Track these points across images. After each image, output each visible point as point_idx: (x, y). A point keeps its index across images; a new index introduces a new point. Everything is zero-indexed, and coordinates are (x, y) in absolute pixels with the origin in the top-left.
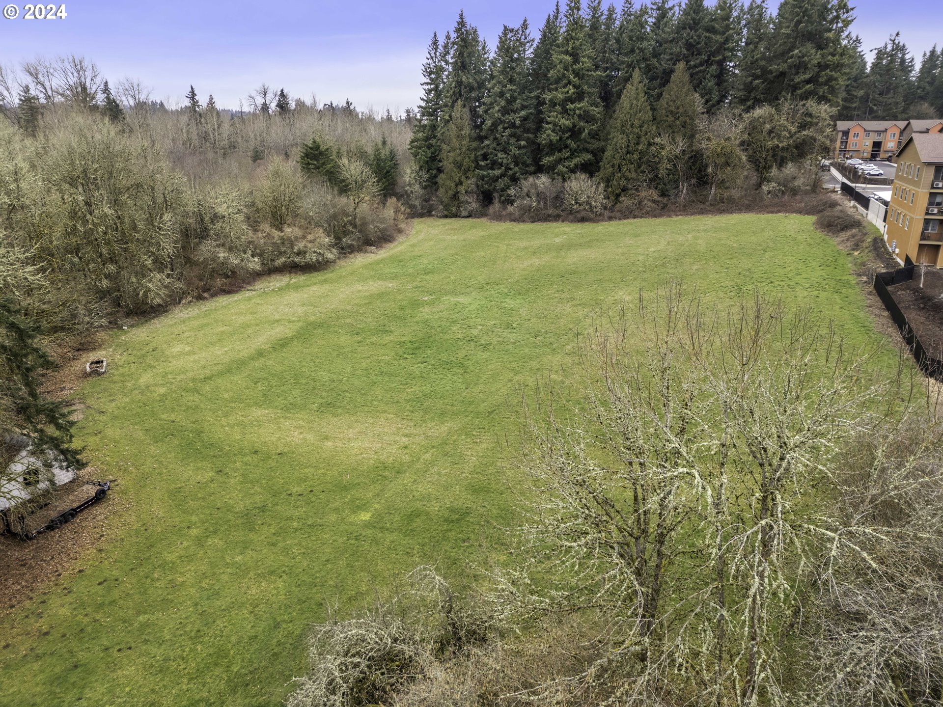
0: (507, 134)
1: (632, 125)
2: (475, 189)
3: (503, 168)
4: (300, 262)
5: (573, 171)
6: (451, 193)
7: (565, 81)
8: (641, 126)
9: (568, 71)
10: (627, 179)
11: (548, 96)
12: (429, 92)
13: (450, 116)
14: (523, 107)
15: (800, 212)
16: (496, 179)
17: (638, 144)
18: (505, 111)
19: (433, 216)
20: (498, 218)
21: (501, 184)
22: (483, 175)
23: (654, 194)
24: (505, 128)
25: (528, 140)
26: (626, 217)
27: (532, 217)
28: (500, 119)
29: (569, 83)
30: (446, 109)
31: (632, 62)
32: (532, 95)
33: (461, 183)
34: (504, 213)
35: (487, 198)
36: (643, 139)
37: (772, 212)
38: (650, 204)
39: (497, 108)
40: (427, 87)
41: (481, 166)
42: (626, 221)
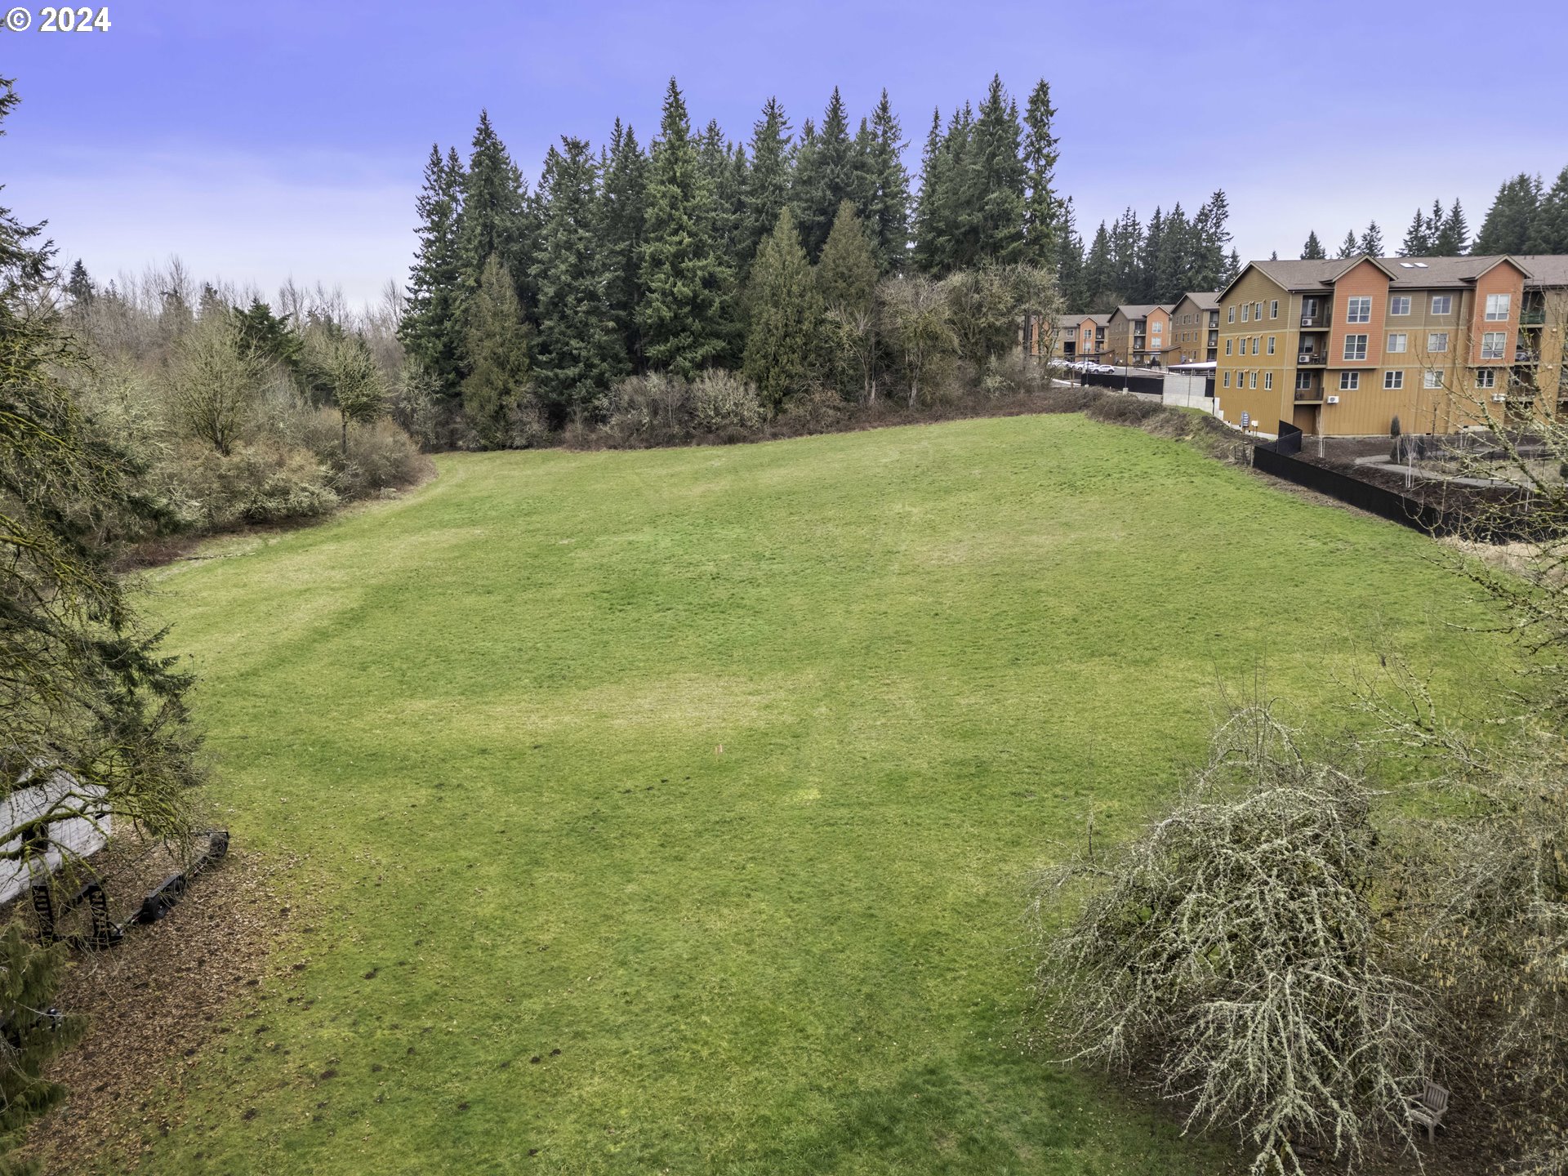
0: (584, 308)
1: (789, 292)
2: (534, 401)
3: (581, 365)
4: (278, 510)
5: (701, 366)
6: (491, 408)
7: (673, 226)
8: (802, 296)
9: (677, 209)
10: (790, 376)
11: (647, 249)
12: (429, 243)
13: (477, 281)
14: (606, 267)
15: (1053, 411)
16: (572, 383)
17: (799, 322)
18: (578, 272)
19: (460, 449)
20: (584, 445)
21: (579, 391)
22: (547, 377)
23: (834, 396)
24: (580, 301)
25: (617, 319)
26: (797, 433)
27: (647, 440)
28: (569, 285)
29: (681, 227)
30: (469, 270)
31: (764, 205)
32: (617, 248)
33: (507, 392)
34: (594, 436)
35: (557, 417)
36: (807, 314)
37: (1011, 414)
38: (831, 412)
39: (563, 267)
40: (426, 235)
41: (541, 362)
42: (799, 439)
